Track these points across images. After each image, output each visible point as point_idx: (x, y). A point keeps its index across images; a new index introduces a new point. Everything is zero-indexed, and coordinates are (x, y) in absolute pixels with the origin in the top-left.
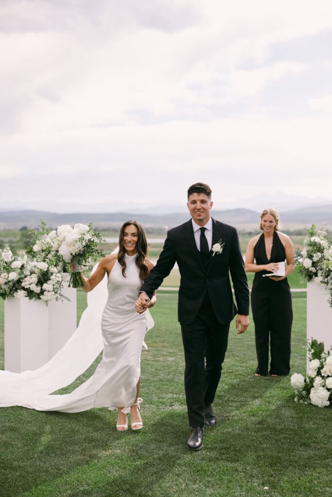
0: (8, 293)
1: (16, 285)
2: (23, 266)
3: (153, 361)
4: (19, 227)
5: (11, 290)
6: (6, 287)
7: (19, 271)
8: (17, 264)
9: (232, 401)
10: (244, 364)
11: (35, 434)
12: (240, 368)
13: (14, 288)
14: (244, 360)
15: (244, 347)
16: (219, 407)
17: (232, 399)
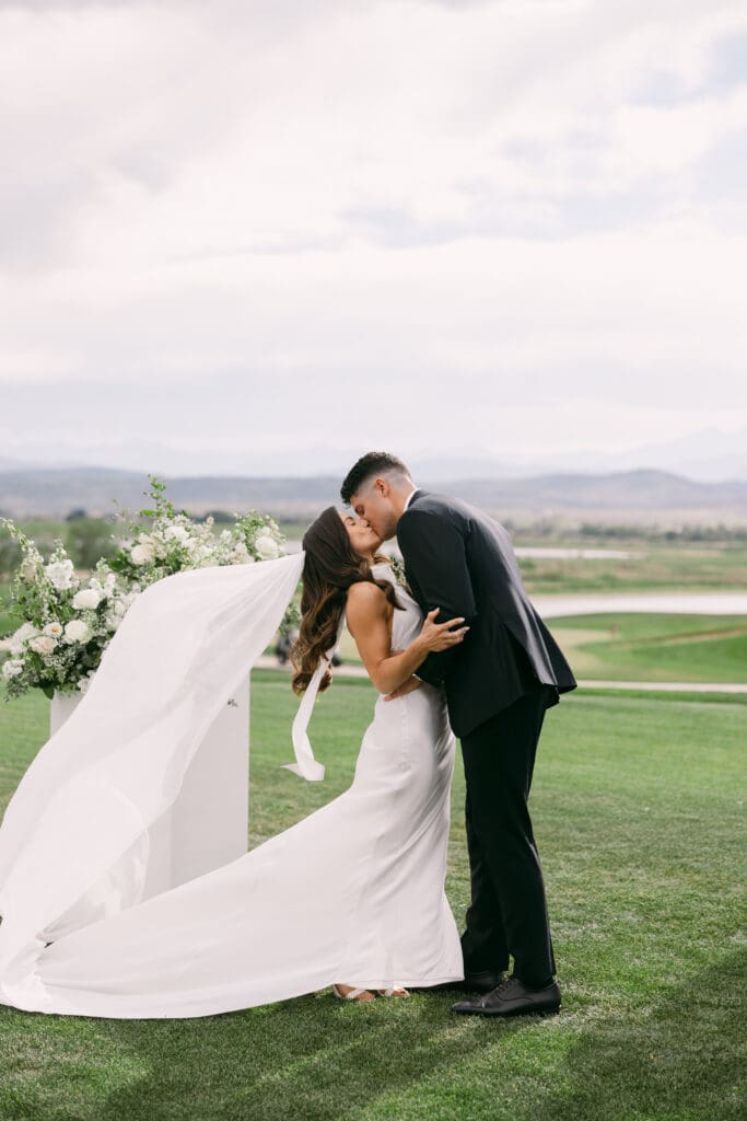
0: (62, 680)
1: (86, 656)
2: (103, 605)
3: (460, 879)
4: (65, 512)
5: (70, 671)
6: (57, 664)
7: (94, 617)
8: (88, 598)
9: (704, 1004)
10: (719, 895)
11: (146, 1093)
12: (708, 905)
13: (79, 667)
14: (717, 883)
15: (710, 846)
16: (669, 1022)
17: (705, 998)
